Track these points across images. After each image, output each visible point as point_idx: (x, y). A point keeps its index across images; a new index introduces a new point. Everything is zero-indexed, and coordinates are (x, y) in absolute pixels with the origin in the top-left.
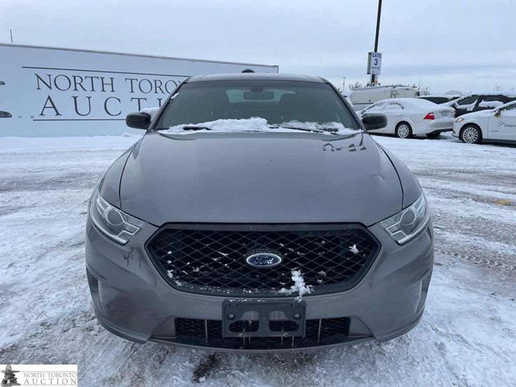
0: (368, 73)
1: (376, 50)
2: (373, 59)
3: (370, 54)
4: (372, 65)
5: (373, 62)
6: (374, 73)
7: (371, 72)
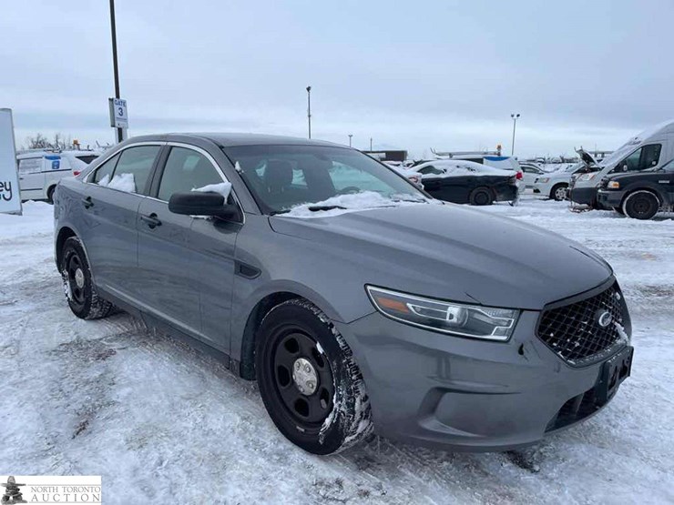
0: (113, 126)
1: (118, 96)
2: (116, 107)
3: (111, 100)
4: (117, 115)
5: (117, 112)
6: (121, 126)
7: (117, 125)
